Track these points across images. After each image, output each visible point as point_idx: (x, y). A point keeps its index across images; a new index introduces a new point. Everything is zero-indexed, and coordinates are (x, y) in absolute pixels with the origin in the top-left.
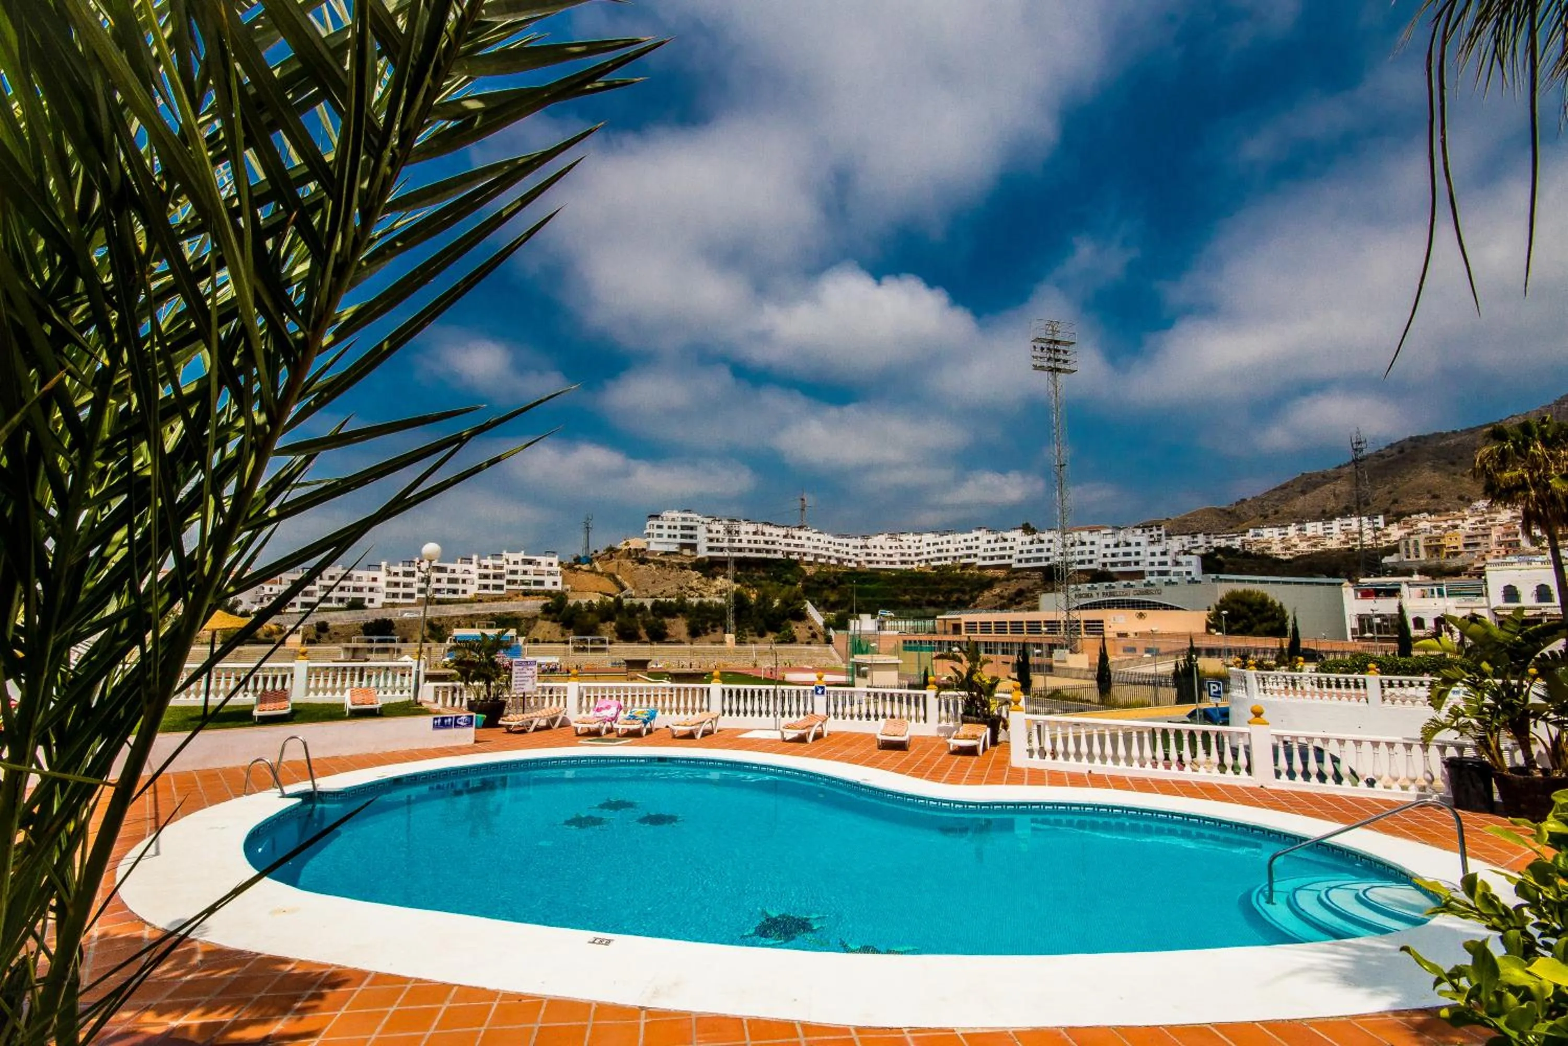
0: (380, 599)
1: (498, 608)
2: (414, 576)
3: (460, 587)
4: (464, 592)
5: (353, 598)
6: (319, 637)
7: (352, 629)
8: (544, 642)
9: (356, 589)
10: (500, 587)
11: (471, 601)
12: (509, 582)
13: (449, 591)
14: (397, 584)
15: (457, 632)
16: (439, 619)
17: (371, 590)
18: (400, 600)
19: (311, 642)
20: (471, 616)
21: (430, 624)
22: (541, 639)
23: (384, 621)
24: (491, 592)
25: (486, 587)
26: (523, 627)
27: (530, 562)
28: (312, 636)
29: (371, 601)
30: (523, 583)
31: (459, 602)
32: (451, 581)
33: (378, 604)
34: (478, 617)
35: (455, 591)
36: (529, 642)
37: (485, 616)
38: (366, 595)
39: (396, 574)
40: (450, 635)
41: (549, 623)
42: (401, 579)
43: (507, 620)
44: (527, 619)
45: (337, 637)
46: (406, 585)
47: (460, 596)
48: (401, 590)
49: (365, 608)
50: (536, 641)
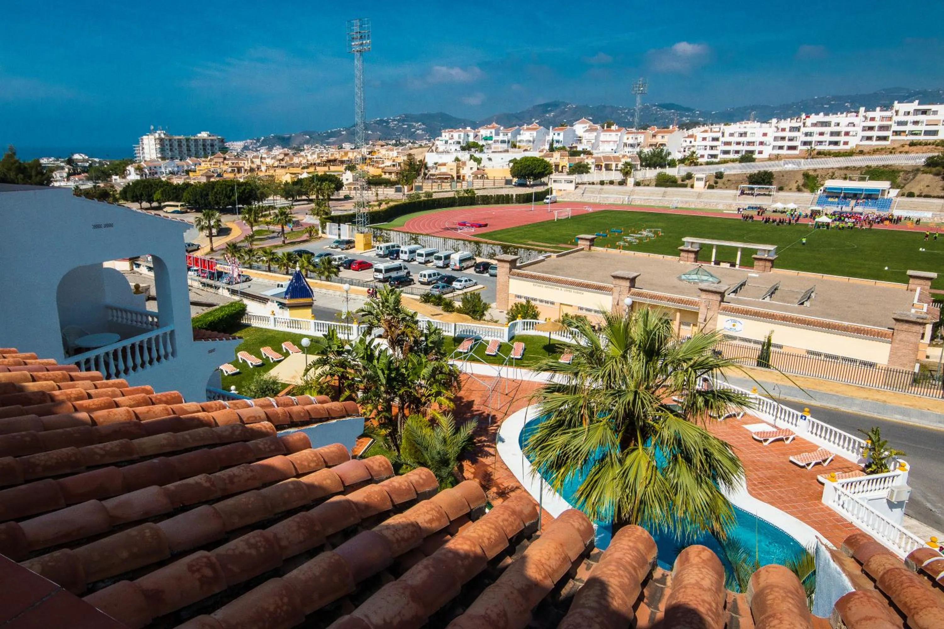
0: (768, 151)
1: (875, 161)
2: (799, 131)
3: (842, 139)
4: (846, 143)
5: (747, 151)
6: (716, 183)
7: (741, 179)
8: (920, 196)
9: (749, 143)
10: (885, 138)
11: (850, 154)
12: (896, 133)
13: (831, 143)
14: (783, 138)
15: (830, 183)
16: (815, 170)
17: (761, 143)
18: (784, 152)
19: (711, 187)
20: (847, 168)
21: (806, 175)
22: (917, 193)
23: (766, 173)
24: (874, 143)
25: (869, 138)
26: (899, 180)
27: (924, 112)
28: (712, 183)
29: (760, 152)
30: (912, 133)
31: (837, 154)
32: (832, 134)
33: (765, 155)
34: (854, 169)
35: (836, 143)
36: (903, 195)
37: (860, 168)
38: (757, 148)
39: (783, 130)
40: (822, 185)
41: (930, 176)
42: (787, 134)
43: (883, 173)
44: (907, 172)
45: (729, 183)
46: (791, 140)
47: (841, 147)
48: (786, 143)
49: (753, 160)
50: (911, 195)
